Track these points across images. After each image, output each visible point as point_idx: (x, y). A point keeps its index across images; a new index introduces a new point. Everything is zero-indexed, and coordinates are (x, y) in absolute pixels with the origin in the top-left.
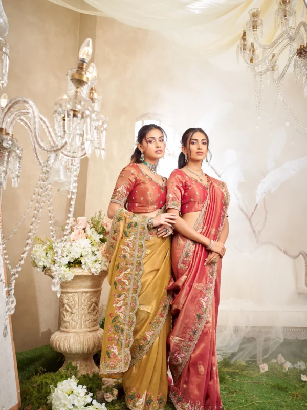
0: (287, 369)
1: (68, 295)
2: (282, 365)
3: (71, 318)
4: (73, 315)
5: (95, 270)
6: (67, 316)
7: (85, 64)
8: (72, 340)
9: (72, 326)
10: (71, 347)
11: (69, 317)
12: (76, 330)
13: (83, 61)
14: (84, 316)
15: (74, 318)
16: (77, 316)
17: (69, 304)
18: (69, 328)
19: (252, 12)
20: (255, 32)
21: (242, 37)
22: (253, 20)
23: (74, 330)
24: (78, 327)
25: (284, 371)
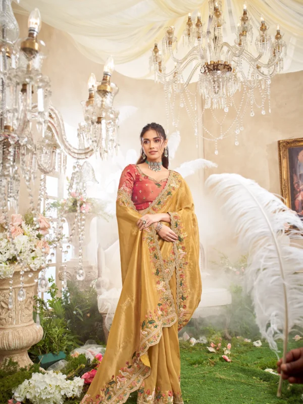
0: (193, 344)
1: (5, 291)
2: (188, 341)
3: (7, 314)
4: (9, 311)
5: (34, 266)
6: (3, 313)
7: (108, 77)
8: (10, 336)
9: (8, 322)
10: (10, 343)
11: (6, 314)
12: (13, 326)
13: (106, 74)
14: (20, 311)
15: (11, 314)
16: (14, 312)
17: (4, 301)
18: (6, 325)
19: (167, 29)
20: (171, 48)
21: (154, 50)
22: (168, 36)
23: (11, 326)
24: (14, 323)
25: (191, 346)
